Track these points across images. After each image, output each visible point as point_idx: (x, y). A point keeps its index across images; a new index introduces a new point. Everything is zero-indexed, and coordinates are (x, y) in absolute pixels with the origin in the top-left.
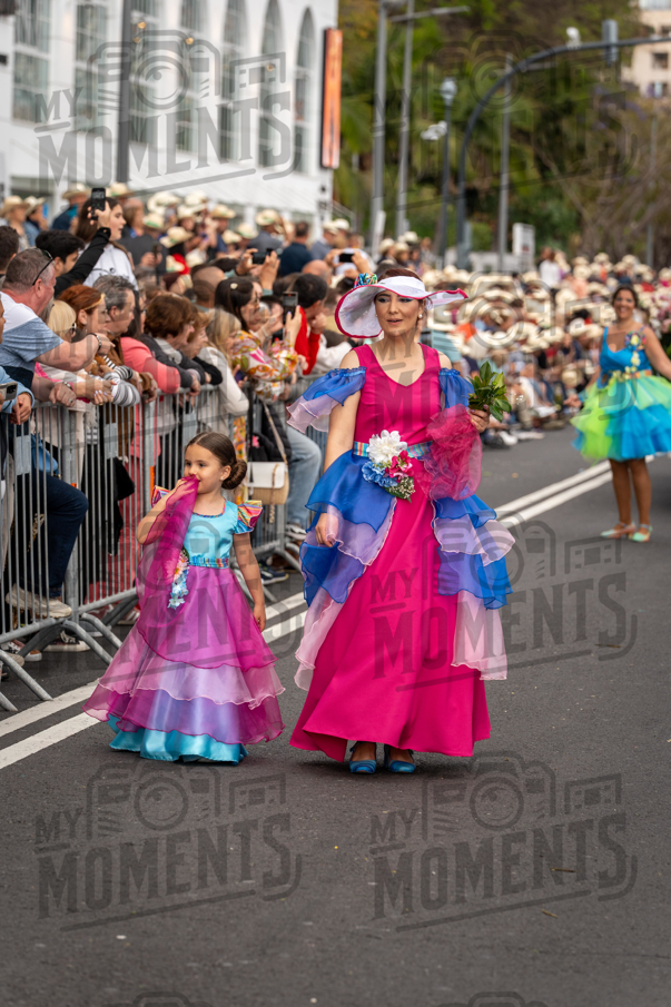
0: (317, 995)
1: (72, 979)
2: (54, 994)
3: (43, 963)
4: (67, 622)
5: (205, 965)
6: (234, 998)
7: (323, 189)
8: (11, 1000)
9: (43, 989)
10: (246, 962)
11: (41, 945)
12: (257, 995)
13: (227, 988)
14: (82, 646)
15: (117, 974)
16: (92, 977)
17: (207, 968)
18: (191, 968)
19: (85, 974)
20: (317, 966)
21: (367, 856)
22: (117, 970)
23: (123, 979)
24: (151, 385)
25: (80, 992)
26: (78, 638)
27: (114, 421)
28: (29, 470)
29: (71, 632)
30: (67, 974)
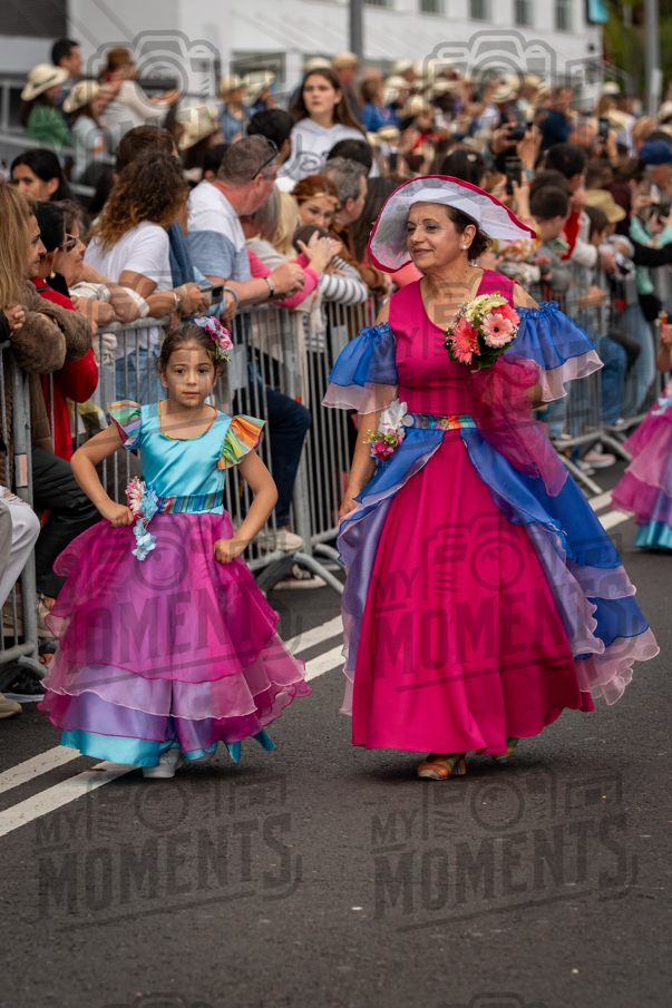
0: (579, 965)
1: (302, 959)
2: (279, 975)
3: (268, 941)
4: (298, 555)
5: (452, 936)
6: (485, 972)
7: (591, 48)
8: (231, 983)
9: (267, 970)
10: (499, 931)
11: (266, 921)
12: (510, 967)
13: (476, 962)
14: (318, 582)
15: (351, 950)
16: (322, 955)
17: (454, 940)
18: (435, 940)
19: (315, 951)
20: (581, 932)
21: (639, 805)
22: (351, 946)
23: (358, 956)
24: (384, 280)
25: (309, 971)
26: (313, 574)
27: (342, 323)
28: (246, 384)
29: (304, 566)
30: (295, 952)
